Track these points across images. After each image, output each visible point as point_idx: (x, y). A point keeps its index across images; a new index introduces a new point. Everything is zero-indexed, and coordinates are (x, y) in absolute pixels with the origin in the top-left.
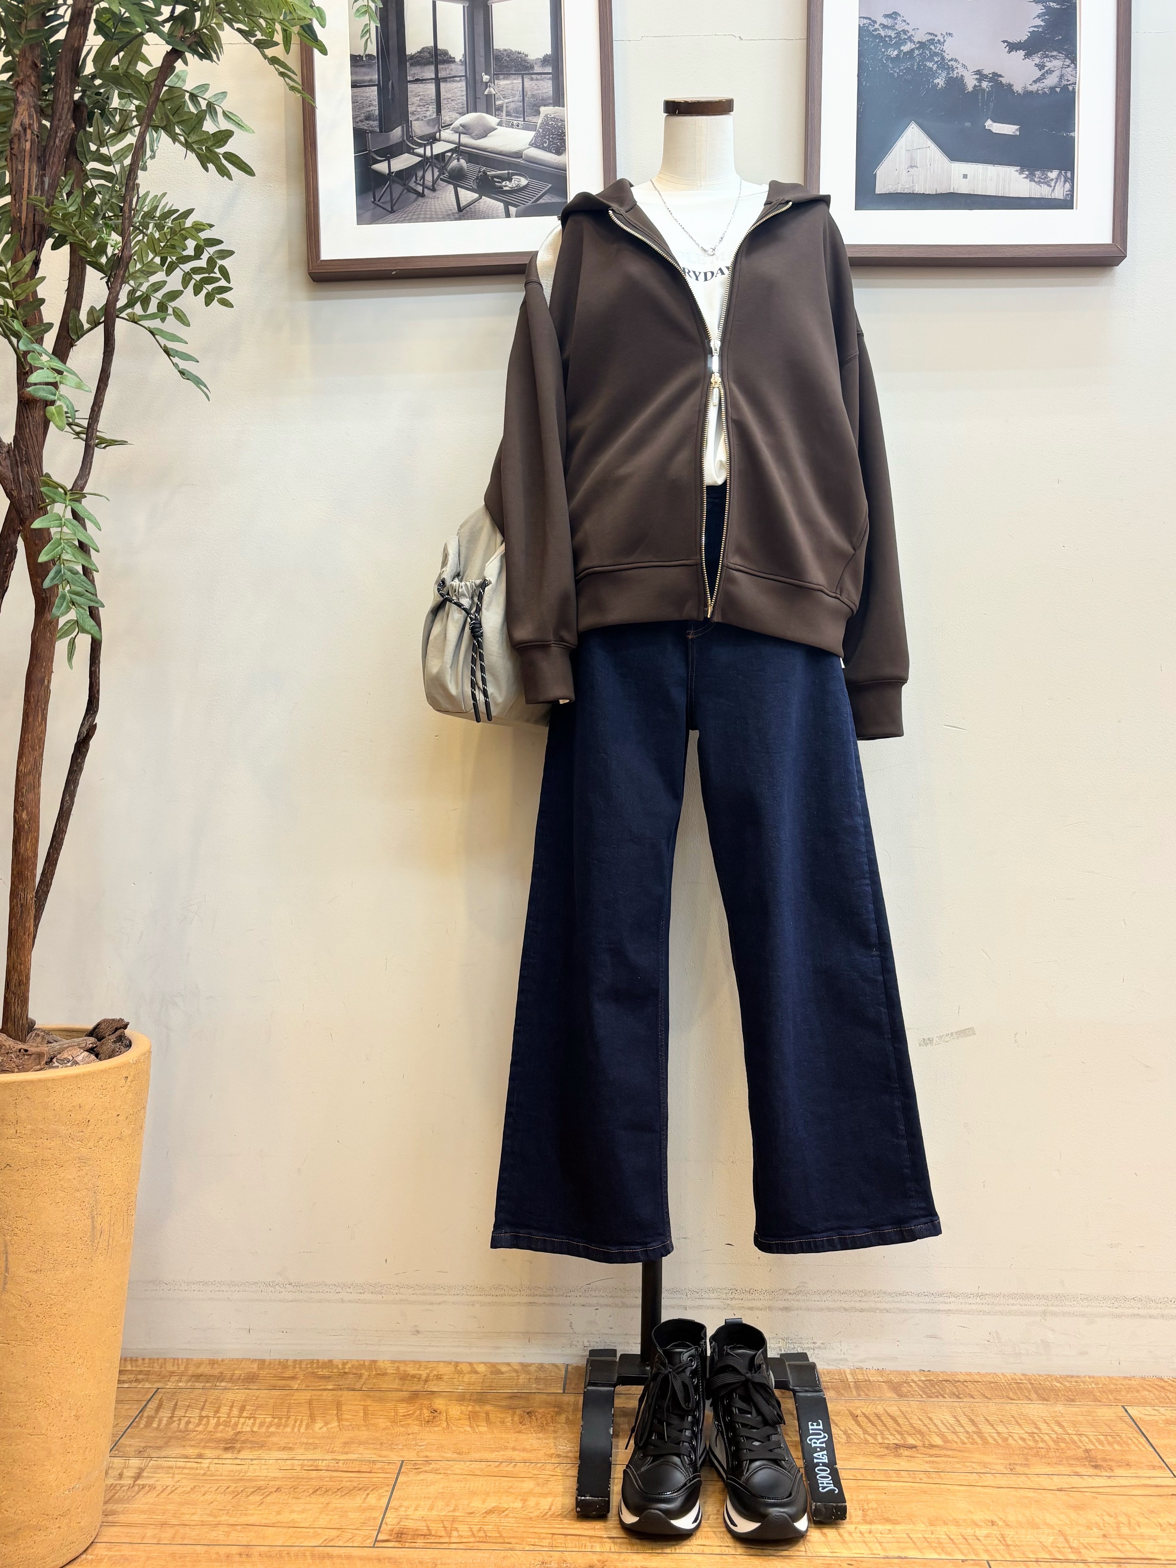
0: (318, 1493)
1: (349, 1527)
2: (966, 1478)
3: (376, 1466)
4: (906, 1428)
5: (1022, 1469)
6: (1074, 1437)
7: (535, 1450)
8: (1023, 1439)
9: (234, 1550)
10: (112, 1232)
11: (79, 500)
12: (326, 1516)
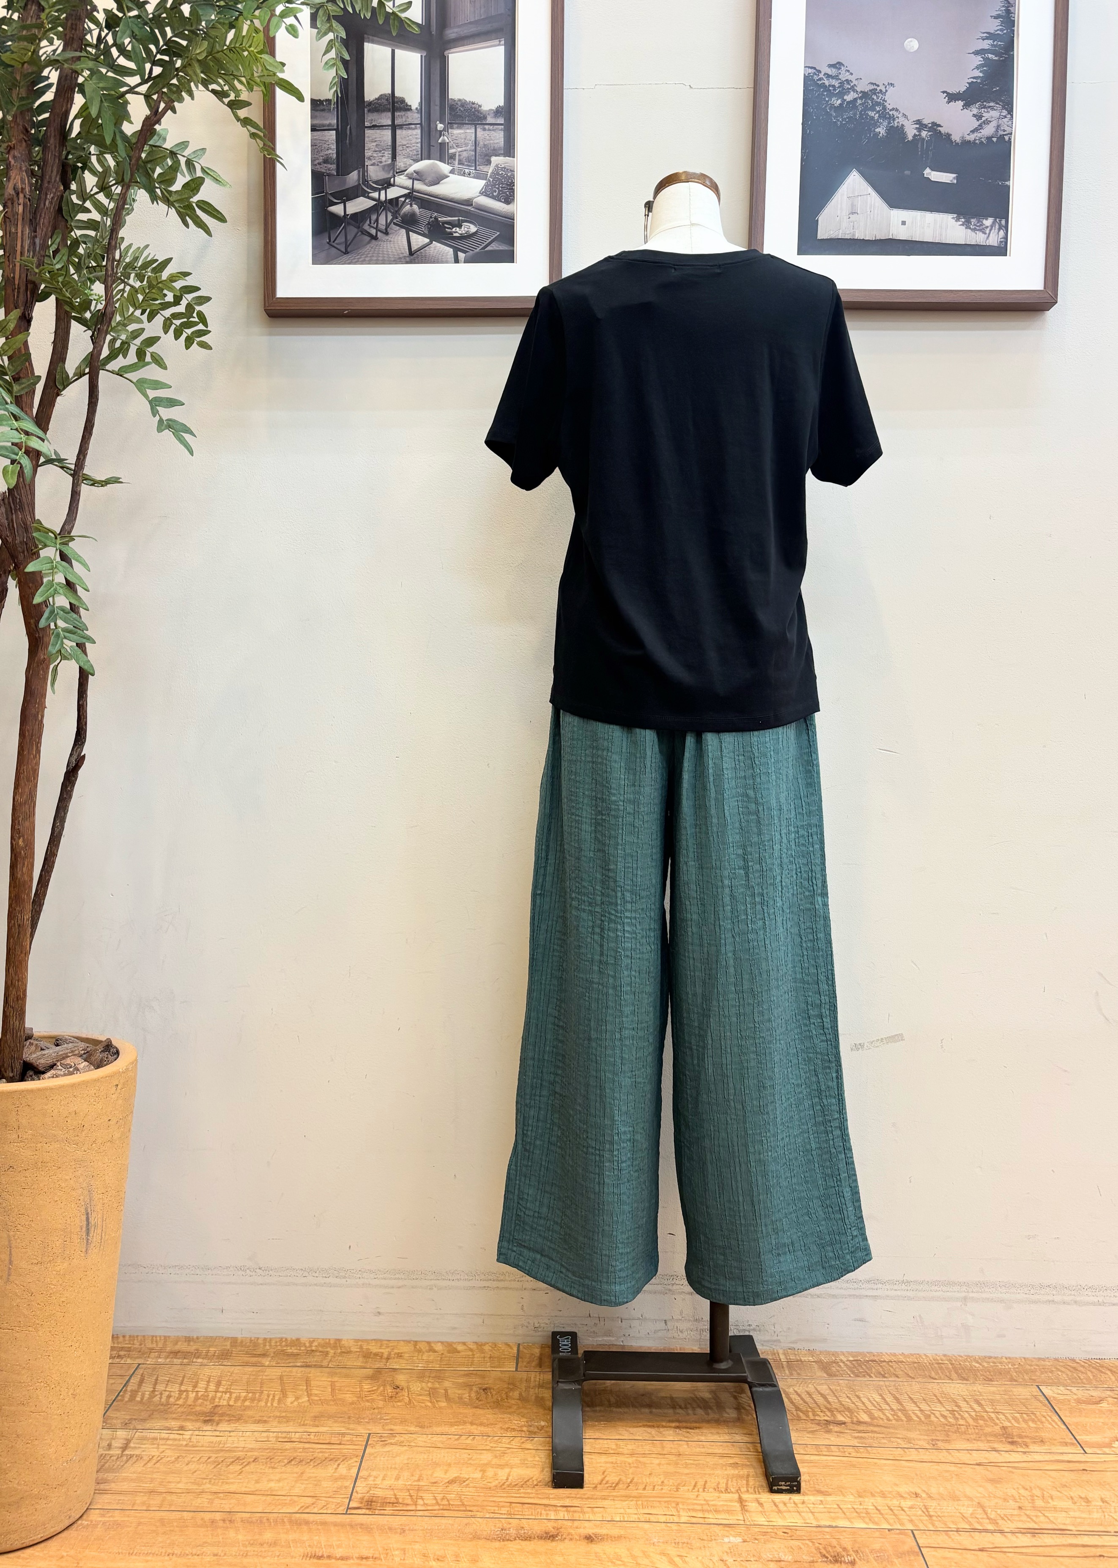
0: (293, 1463)
1: (323, 1495)
2: (891, 1453)
3: (346, 1438)
4: (837, 1406)
5: (943, 1444)
6: (993, 1415)
7: (492, 1424)
8: (945, 1417)
9: (218, 1516)
10: (104, 1227)
11: (66, 544)
12: (300, 1485)
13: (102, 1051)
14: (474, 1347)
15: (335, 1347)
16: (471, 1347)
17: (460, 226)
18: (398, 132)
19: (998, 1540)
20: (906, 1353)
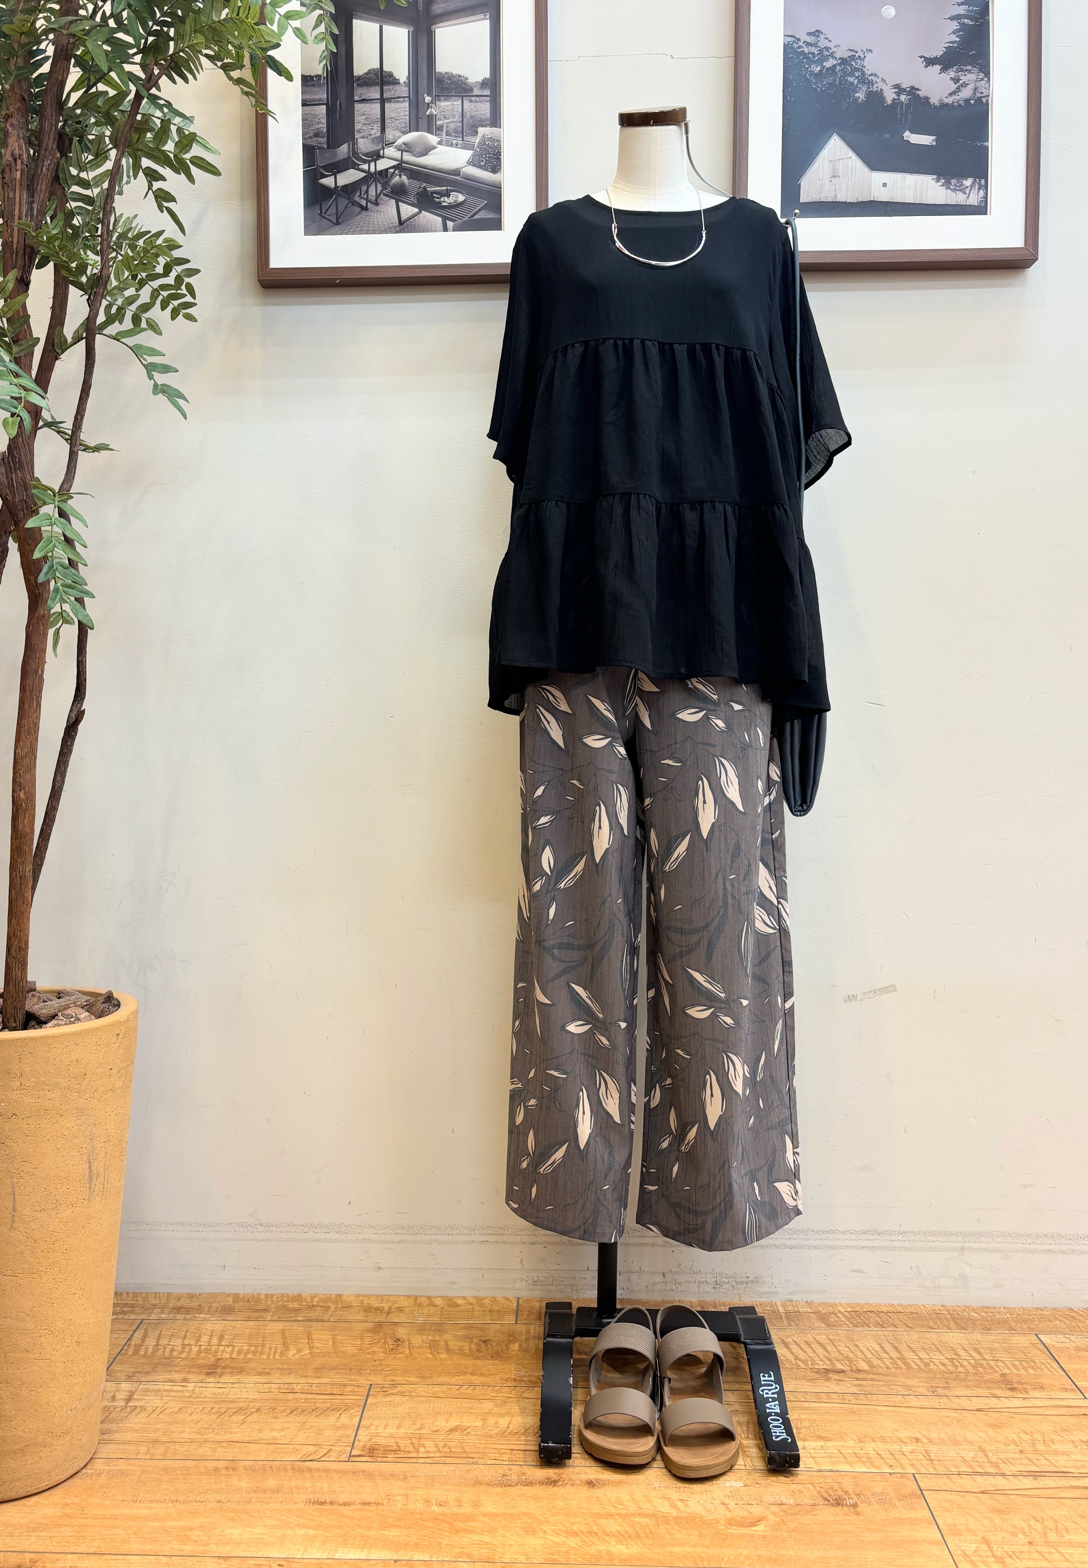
0: (295, 1413)
1: (326, 1443)
2: (893, 1400)
3: (347, 1389)
4: (836, 1354)
5: (943, 1391)
6: (992, 1363)
7: (492, 1375)
8: (944, 1365)
9: (221, 1464)
10: (106, 1176)
11: (65, 501)
12: (303, 1434)
13: (103, 1002)
14: (474, 1301)
15: (336, 1302)
16: (471, 1301)
17: (448, 196)
18: (387, 105)
19: (1000, 1482)
20: (904, 1303)
